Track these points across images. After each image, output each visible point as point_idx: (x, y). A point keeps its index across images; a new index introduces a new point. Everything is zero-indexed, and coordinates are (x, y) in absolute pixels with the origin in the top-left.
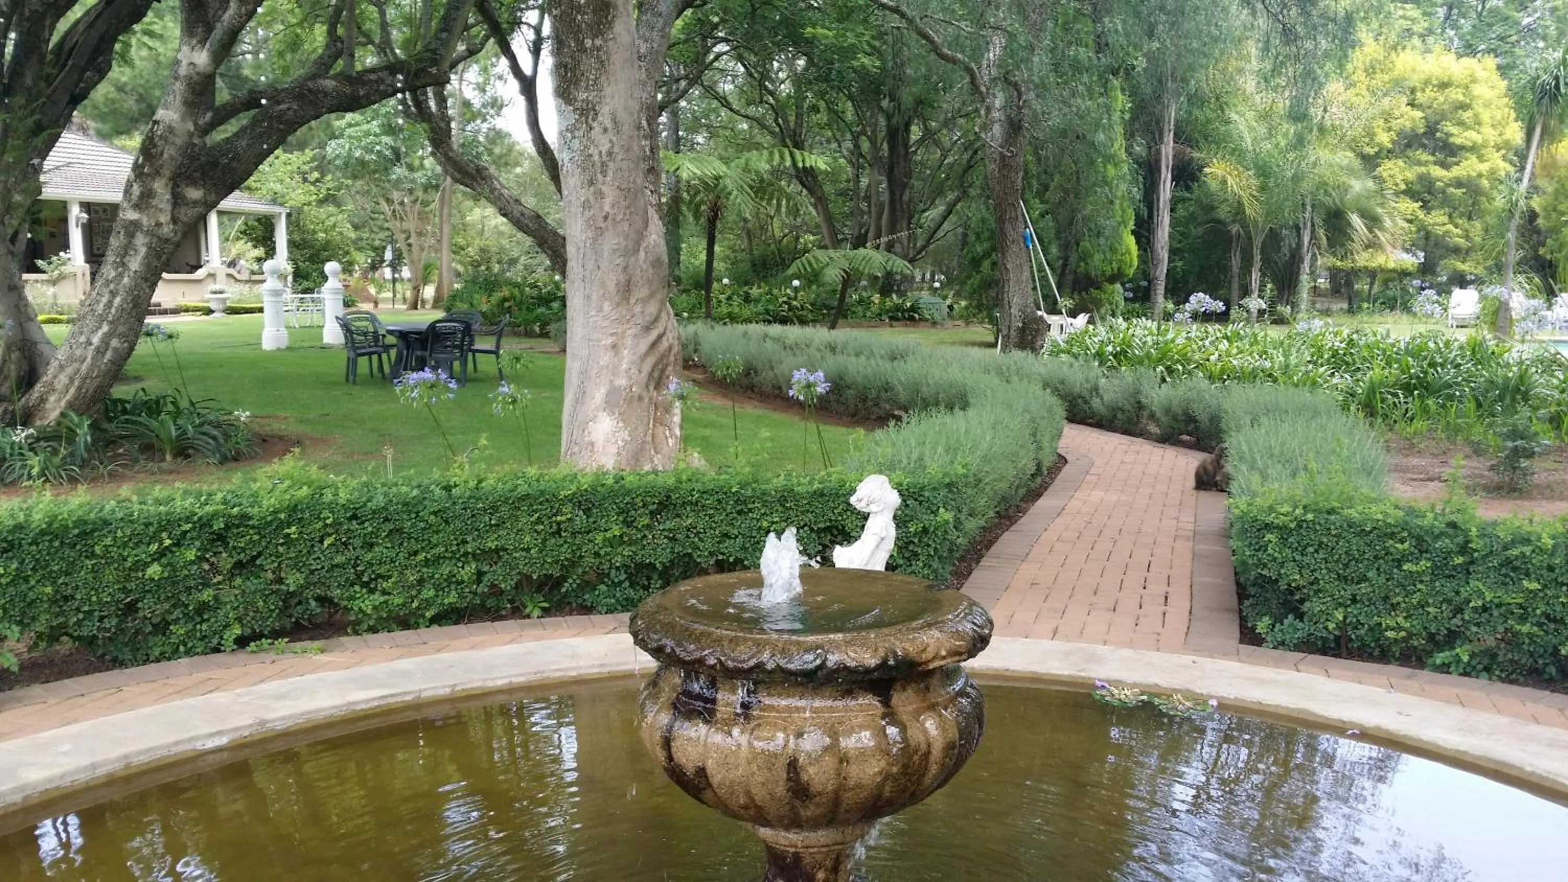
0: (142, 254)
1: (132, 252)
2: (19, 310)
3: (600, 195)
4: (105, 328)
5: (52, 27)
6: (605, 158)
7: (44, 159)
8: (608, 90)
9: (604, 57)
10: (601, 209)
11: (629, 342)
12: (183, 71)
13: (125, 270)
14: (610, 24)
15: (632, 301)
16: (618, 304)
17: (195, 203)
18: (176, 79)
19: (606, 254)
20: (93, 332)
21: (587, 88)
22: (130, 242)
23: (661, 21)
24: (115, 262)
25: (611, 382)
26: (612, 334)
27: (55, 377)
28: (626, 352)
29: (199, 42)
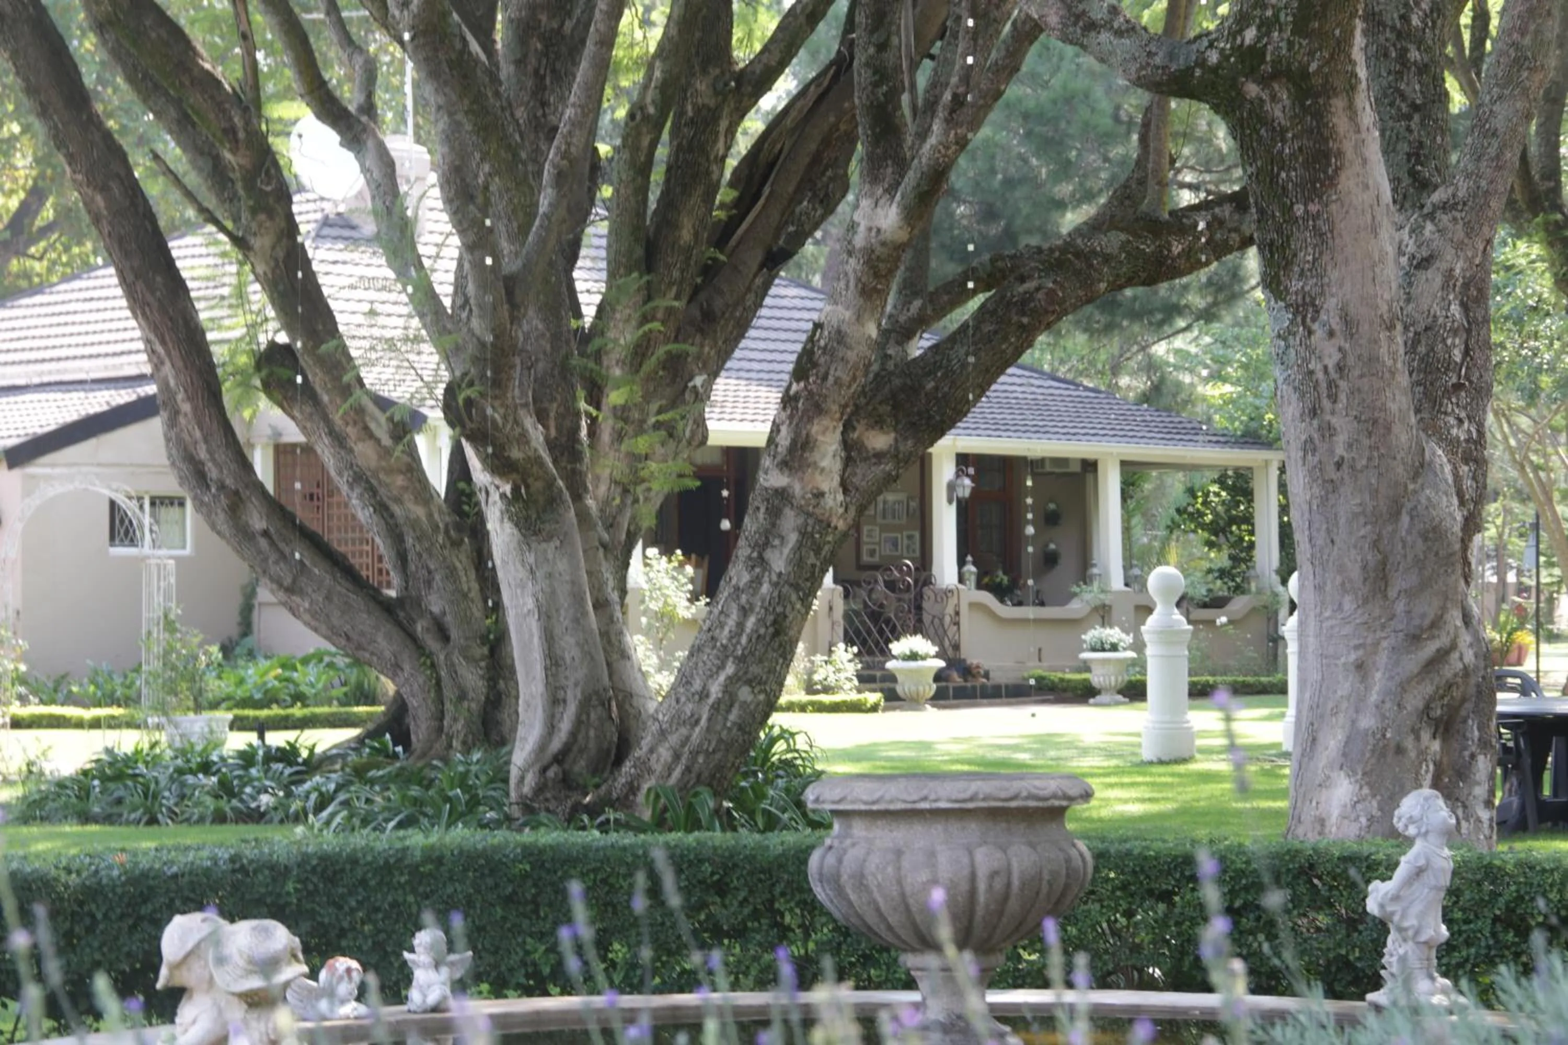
0: (790, 545)
1: (777, 542)
2: (609, 642)
3: (1328, 431)
4: (730, 669)
5: (731, 133)
6: (1334, 375)
7: (715, 375)
8: (1334, 275)
9: (1325, 228)
10: (1331, 451)
11: (1382, 658)
12: (859, 240)
13: (764, 570)
14: (1332, 181)
15: (1392, 593)
16: (1366, 601)
17: (879, 456)
18: (850, 253)
19: (1342, 521)
20: (712, 675)
21: (1302, 274)
22: (774, 525)
23: (1495, 144)
24: (749, 558)
25: (1353, 722)
26: (1357, 647)
27: (652, 751)
28: (1378, 675)
29: (886, 191)
